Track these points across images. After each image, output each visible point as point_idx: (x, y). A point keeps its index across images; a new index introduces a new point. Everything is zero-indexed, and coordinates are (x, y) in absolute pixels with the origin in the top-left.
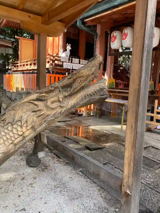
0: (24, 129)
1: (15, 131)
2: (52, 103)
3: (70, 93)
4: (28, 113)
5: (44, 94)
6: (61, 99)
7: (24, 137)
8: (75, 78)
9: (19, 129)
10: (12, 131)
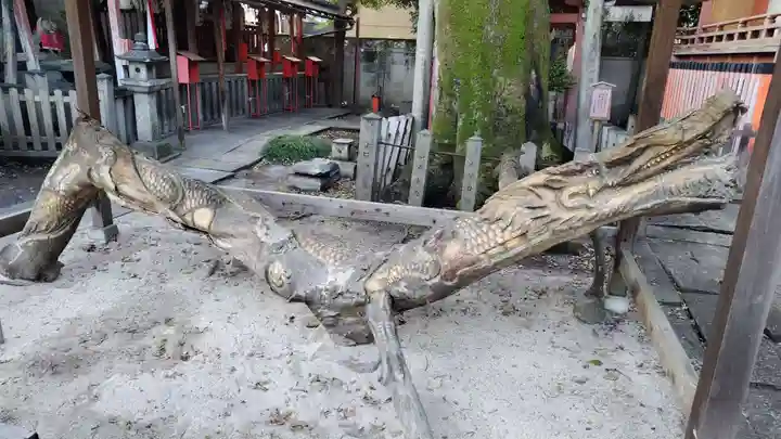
0: (507, 235)
1: (491, 234)
2: (572, 195)
3: (620, 180)
4: (519, 209)
5: (559, 178)
6: (591, 192)
7: (507, 250)
8: (643, 146)
9: (498, 231)
10: (486, 233)
